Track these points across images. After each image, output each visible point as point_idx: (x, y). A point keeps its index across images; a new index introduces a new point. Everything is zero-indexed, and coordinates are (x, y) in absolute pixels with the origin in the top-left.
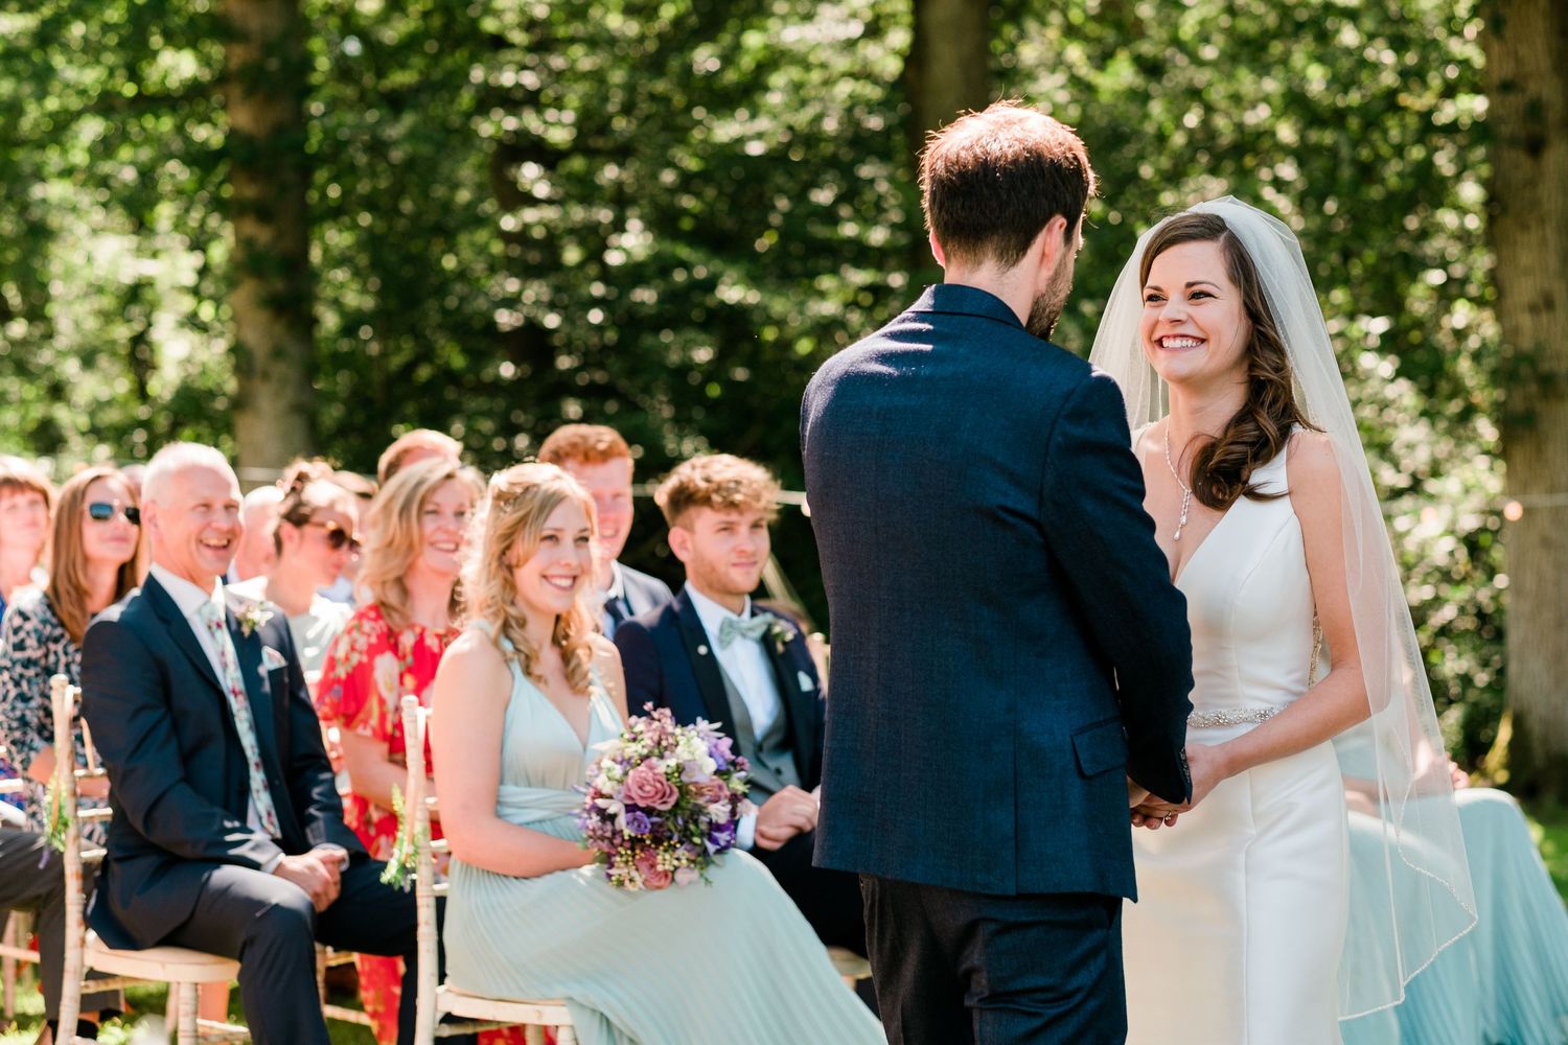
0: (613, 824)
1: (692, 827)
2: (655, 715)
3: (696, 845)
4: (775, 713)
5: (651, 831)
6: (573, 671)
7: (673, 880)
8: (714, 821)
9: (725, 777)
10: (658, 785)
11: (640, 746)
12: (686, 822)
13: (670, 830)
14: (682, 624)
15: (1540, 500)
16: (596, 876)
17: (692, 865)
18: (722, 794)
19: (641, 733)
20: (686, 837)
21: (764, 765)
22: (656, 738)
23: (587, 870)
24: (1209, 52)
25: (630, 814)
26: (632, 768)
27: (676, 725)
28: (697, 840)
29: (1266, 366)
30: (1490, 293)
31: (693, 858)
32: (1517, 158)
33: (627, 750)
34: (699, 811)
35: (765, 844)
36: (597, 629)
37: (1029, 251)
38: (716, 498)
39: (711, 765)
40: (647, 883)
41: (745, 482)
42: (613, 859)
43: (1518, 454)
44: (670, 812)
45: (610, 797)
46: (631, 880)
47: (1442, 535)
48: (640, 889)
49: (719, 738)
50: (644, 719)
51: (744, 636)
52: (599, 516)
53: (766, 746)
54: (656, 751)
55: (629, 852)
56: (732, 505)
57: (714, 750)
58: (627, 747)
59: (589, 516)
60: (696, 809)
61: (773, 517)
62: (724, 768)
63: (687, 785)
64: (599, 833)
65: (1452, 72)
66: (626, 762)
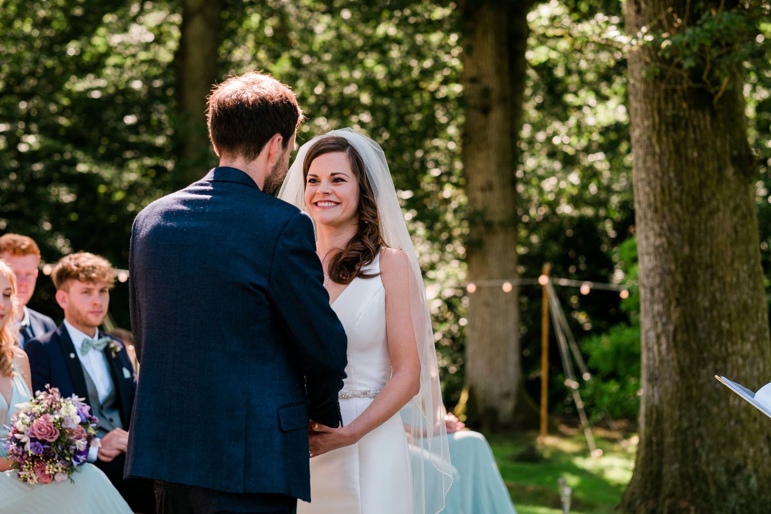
0: (23, 448)
1: (66, 452)
2: (51, 391)
3: (67, 461)
4: (110, 389)
5: (43, 453)
6: (3, 363)
7: (54, 479)
8: (78, 449)
9: (86, 426)
10: (49, 428)
11: (40, 407)
12: (63, 449)
13: (54, 453)
14: (62, 342)
15: (484, 283)
16: (12, 476)
17: (64, 472)
18: (83, 435)
19: (42, 400)
20: (62, 457)
21: (104, 417)
22: (50, 403)
23: (8, 473)
24: (327, 57)
25: (33, 443)
26: (36, 418)
27: (61, 397)
28: (68, 459)
29: (367, 215)
30: (462, 181)
31: (65, 468)
32: (477, 115)
33: (33, 409)
34: (71, 443)
35: (103, 458)
36: (16, 343)
37: (261, 153)
38: (82, 275)
39: (78, 419)
40: (39, 480)
41: (98, 267)
42: (22, 466)
43: (475, 260)
44: (55, 443)
45: (22, 433)
46: (31, 478)
47: (436, 298)
48: (35, 483)
49: (84, 406)
50: (44, 392)
51: (94, 348)
52: (18, 283)
53: (105, 407)
54: (49, 410)
55: (31, 463)
56: (90, 279)
57: (80, 411)
58: (34, 407)
59: (12, 282)
60: (68, 442)
61: (112, 286)
62: (85, 421)
63: (65, 429)
64: (15, 452)
65: (447, 72)
66: (33, 415)
